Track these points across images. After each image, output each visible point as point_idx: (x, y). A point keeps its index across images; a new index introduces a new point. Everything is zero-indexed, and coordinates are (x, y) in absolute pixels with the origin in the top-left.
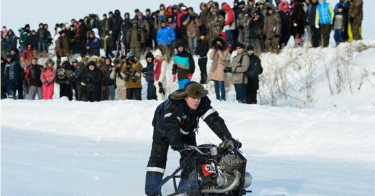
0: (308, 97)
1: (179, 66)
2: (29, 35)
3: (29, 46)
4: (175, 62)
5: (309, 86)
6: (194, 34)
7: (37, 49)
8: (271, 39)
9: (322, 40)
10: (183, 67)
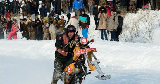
0: (150, 37)
1: (82, 21)
2: (9, 4)
3: (8, 10)
4: (80, 19)
5: (150, 31)
6: (91, 4)
7: (13, 12)
8: (132, 6)
9: (157, 7)
10: (84, 22)
